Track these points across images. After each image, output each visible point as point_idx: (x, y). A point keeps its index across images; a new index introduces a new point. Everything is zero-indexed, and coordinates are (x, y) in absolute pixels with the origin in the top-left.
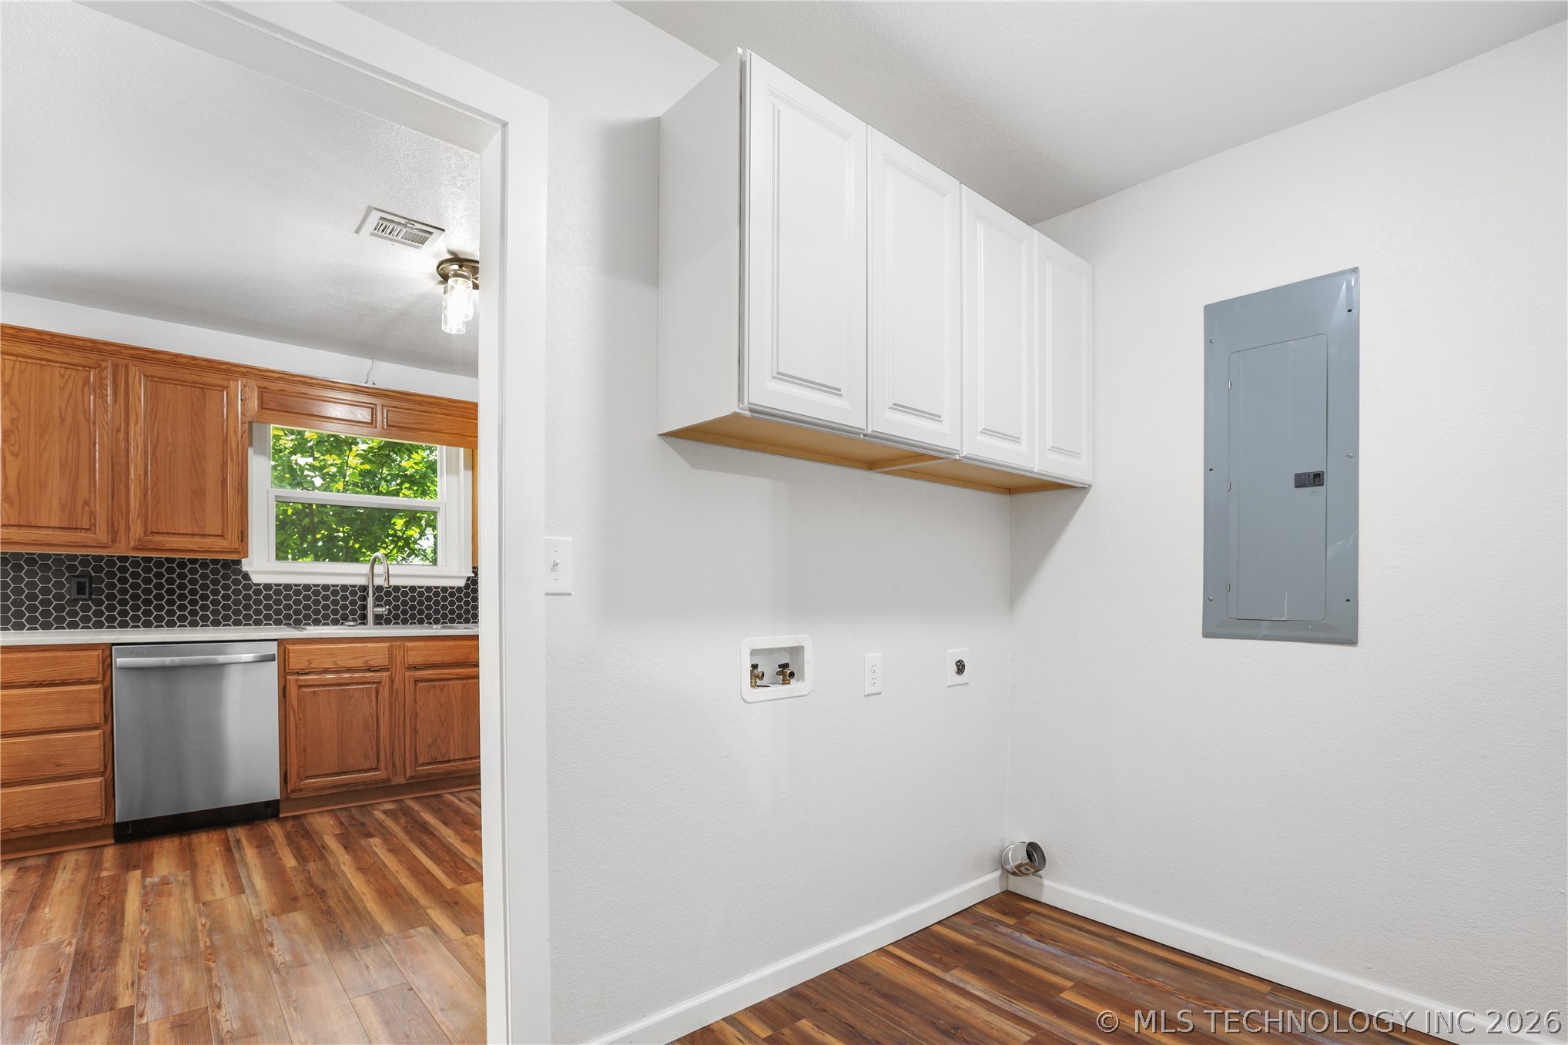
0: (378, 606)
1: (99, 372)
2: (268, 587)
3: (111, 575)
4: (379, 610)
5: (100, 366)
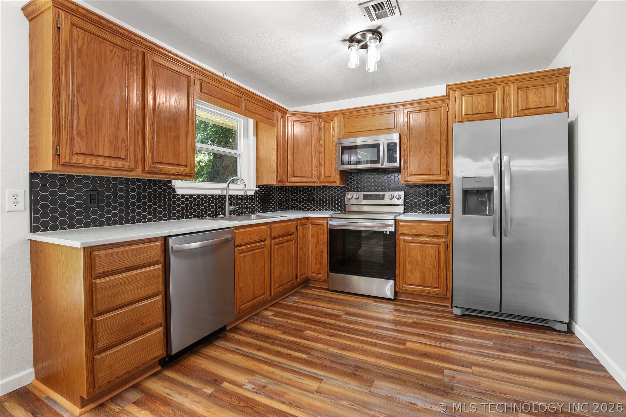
0: (231, 206)
1: (131, 53)
2: (183, 196)
3: (108, 190)
4: (231, 208)
5: (131, 49)
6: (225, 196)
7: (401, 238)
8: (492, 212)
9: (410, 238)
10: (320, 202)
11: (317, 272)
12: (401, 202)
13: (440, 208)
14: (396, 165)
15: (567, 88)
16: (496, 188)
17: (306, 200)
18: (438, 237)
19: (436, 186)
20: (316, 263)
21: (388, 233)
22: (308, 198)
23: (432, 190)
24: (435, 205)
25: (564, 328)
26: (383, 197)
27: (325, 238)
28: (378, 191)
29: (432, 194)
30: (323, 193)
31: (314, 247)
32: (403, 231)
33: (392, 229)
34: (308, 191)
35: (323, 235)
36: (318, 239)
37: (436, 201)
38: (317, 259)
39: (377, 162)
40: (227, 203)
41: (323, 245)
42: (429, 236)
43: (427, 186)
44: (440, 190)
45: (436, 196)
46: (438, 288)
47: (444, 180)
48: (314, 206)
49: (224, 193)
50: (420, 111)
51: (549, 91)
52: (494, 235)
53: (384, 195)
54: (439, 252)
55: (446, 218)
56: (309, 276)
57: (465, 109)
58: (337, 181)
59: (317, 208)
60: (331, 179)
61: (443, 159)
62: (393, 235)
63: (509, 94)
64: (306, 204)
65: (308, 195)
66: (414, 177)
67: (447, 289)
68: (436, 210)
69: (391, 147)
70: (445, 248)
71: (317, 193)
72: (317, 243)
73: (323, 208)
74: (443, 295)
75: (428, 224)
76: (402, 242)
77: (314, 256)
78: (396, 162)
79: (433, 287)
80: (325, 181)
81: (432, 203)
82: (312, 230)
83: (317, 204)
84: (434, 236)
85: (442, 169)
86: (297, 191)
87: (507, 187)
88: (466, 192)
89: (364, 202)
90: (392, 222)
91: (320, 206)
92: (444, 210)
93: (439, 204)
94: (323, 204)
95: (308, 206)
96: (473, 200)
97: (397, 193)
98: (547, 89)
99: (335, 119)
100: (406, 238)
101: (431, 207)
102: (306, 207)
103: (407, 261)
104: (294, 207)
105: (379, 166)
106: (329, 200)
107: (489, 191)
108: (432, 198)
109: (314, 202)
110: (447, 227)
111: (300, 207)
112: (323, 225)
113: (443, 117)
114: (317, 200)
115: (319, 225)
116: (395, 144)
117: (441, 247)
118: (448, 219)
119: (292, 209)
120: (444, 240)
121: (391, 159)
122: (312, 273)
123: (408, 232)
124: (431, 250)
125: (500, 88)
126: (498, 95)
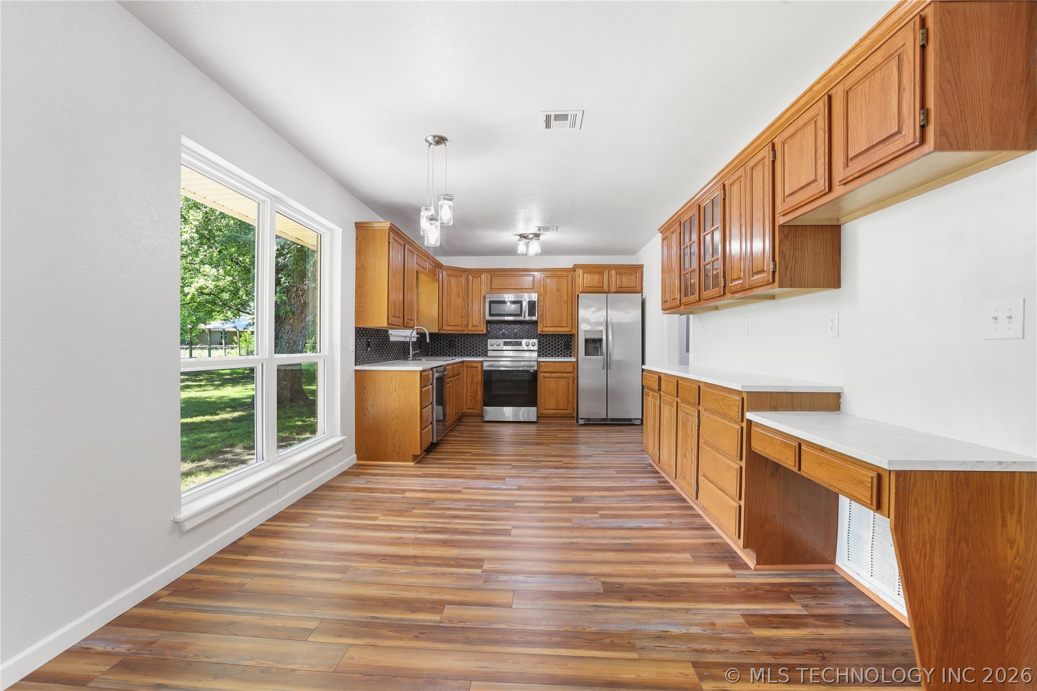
6: (409, 342)
7: (542, 374)
8: (602, 354)
9: (548, 375)
10: (461, 348)
11: (471, 408)
12: (536, 348)
13: (564, 352)
14: (534, 318)
15: (642, 277)
16: (604, 338)
17: (446, 347)
18: (568, 373)
19: (562, 335)
20: (471, 400)
21: (532, 371)
22: (450, 345)
23: (558, 338)
24: (561, 351)
25: (639, 422)
26: (520, 344)
27: (479, 378)
28: (516, 338)
29: (558, 342)
30: (464, 340)
31: (469, 387)
32: (543, 369)
33: (535, 368)
34: (449, 338)
35: (477, 375)
36: (472, 379)
37: (561, 347)
38: (472, 396)
39: (520, 315)
40: (411, 348)
41: (477, 384)
42: (561, 372)
43: (555, 335)
44: (565, 338)
45: (561, 343)
46: (567, 410)
47: (569, 331)
48: (455, 352)
49: (408, 340)
50: (553, 277)
51: (633, 277)
52: (603, 369)
53: (521, 342)
54: (568, 384)
55: (573, 359)
56: (464, 412)
57: (586, 283)
58: (483, 329)
59: (458, 354)
60: (478, 328)
61: (569, 315)
62: (536, 373)
63: (612, 276)
64: (446, 350)
65: (449, 341)
66: (548, 328)
67: (574, 410)
68: (561, 354)
69: (532, 304)
70: (572, 381)
71: (458, 340)
72: (472, 382)
73: (464, 353)
74: (571, 414)
75: (560, 364)
76: (542, 378)
77: (469, 394)
78: (535, 316)
79: (564, 410)
80: (473, 329)
81: (558, 349)
82: (467, 372)
83: (458, 350)
84: (565, 373)
85: (568, 322)
86: (438, 338)
87: (610, 338)
88: (587, 341)
89: (505, 348)
90: (535, 363)
91: (461, 352)
92: (567, 354)
93: (564, 349)
94: (464, 350)
95: (449, 352)
96: (591, 345)
97: (532, 341)
98: (632, 276)
99: (483, 276)
100: (545, 374)
101: (558, 352)
102: (446, 353)
103: (546, 392)
104: (435, 353)
105: (521, 318)
106: (470, 347)
107: (600, 340)
108: (558, 345)
109: (455, 348)
110: (573, 366)
111: (441, 353)
112: (477, 367)
113: (570, 284)
114: (458, 346)
115: (473, 367)
116: (535, 302)
117: (570, 380)
118: (574, 360)
119: (432, 355)
120: (572, 375)
121: (532, 313)
122: (467, 409)
123: (546, 370)
124: (563, 383)
125: (607, 272)
126: (606, 275)
